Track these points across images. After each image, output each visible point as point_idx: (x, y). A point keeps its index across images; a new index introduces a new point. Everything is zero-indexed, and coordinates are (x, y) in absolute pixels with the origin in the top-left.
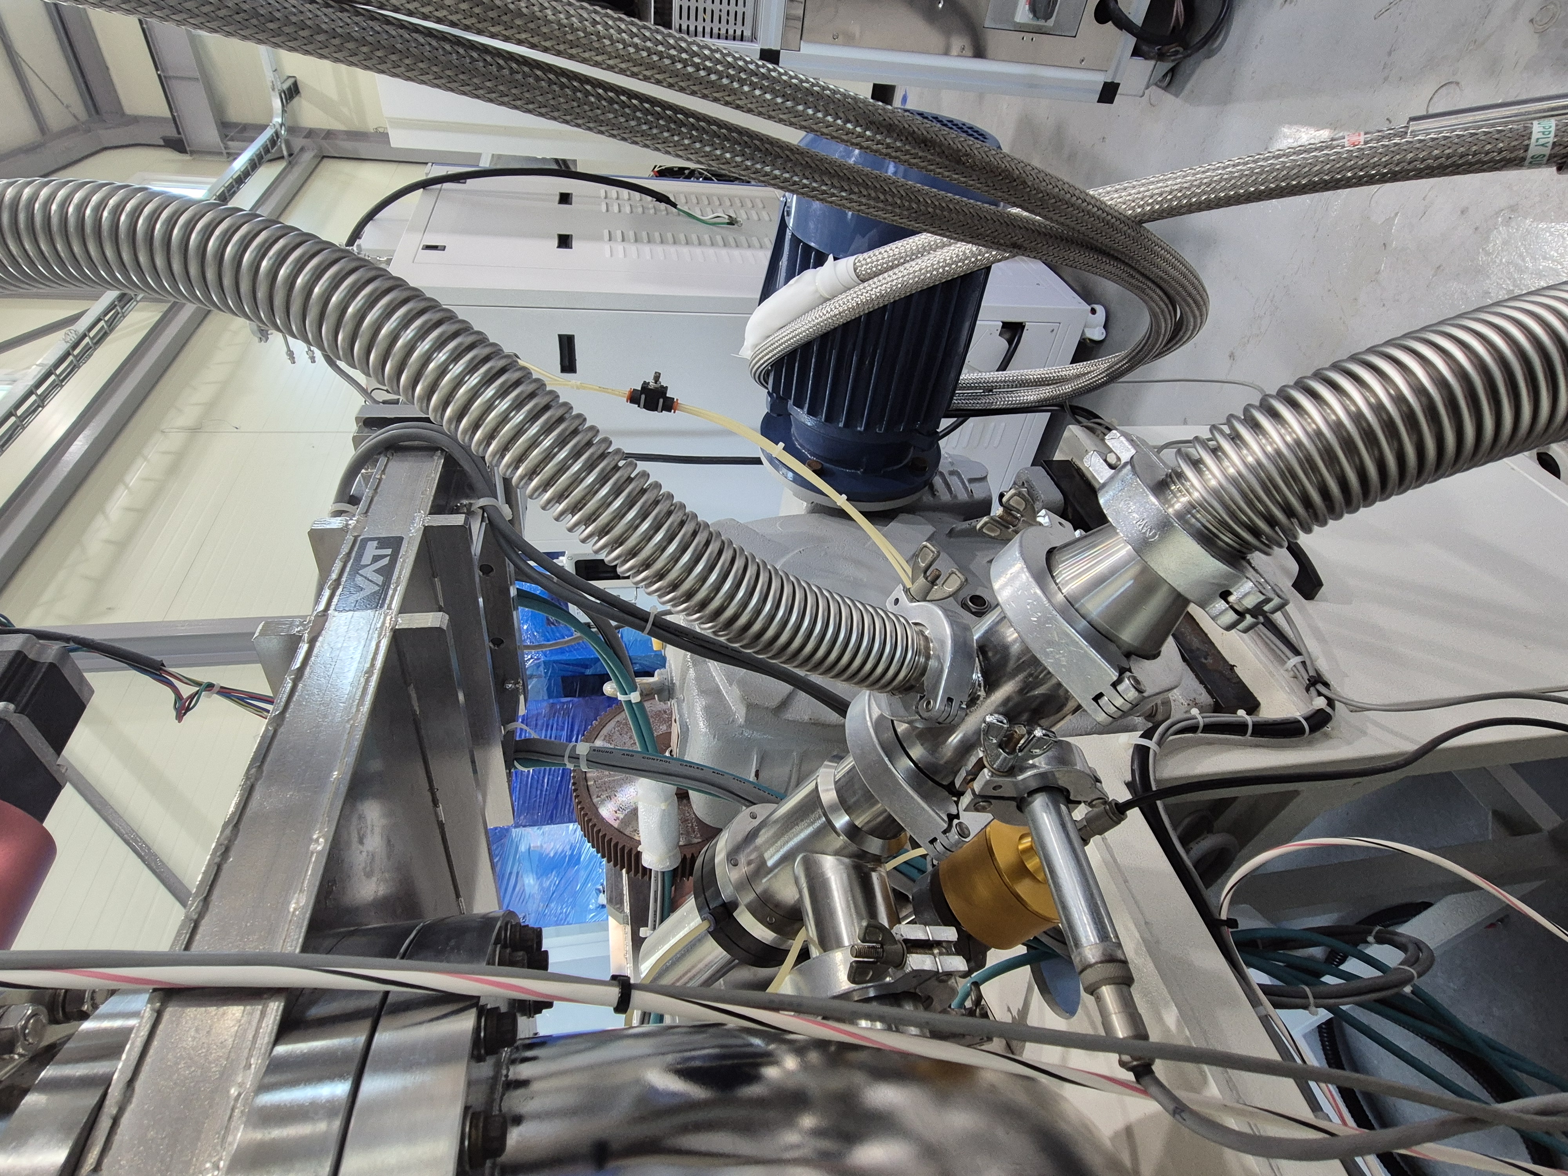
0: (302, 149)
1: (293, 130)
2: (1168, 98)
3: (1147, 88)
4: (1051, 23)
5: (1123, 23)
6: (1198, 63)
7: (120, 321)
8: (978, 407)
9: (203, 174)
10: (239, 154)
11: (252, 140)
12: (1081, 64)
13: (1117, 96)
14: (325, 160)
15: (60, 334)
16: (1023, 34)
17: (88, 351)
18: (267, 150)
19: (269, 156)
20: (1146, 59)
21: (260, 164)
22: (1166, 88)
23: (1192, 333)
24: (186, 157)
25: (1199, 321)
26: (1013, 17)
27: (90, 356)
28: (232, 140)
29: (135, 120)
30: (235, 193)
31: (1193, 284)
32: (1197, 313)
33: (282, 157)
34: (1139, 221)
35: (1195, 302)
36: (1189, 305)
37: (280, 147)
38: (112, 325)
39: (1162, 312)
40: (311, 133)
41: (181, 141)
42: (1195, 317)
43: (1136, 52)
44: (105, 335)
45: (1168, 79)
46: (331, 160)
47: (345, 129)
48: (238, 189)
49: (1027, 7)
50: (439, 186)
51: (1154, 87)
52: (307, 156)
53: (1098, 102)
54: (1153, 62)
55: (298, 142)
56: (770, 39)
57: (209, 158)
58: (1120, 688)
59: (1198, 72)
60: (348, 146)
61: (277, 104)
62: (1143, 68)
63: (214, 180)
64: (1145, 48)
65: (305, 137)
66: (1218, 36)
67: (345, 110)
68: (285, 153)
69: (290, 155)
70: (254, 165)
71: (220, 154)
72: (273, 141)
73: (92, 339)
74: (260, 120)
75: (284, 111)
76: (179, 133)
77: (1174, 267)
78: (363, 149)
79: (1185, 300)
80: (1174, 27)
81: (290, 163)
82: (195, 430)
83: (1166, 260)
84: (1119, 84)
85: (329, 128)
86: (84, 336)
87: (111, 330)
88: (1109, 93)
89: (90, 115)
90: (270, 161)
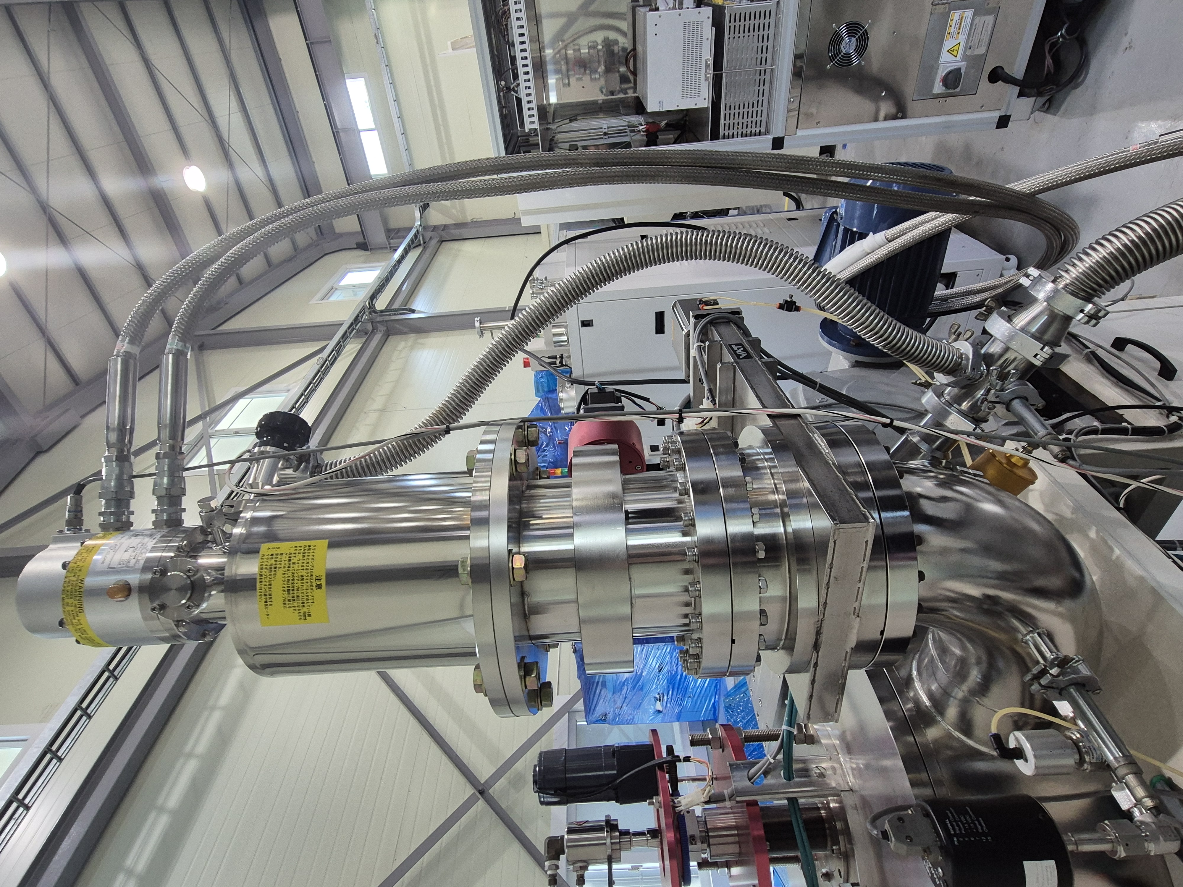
0: (431, 238)
1: (425, 228)
2: (1049, 117)
3: (1032, 113)
4: (958, 90)
5: (1010, 80)
6: (1068, 93)
7: (342, 350)
8: (942, 310)
9: (378, 261)
10: (399, 247)
11: (404, 237)
12: (982, 108)
13: (1010, 123)
14: (444, 243)
15: (315, 360)
16: (939, 99)
17: (328, 369)
18: (412, 241)
19: (414, 245)
20: (1028, 97)
21: (410, 250)
22: (1047, 111)
23: (1073, 246)
24: (368, 253)
25: (1074, 237)
26: (932, 91)
27: (329, 371)
28: (392, 239)
29: (341, 235)
30: (397, 269)
31: (1065, 218)
32: (1072, 233)
33: (420, 245)
34: (1033, 194)
35: (1070, 227)
36: (1067, 230)
37: (419, 240)
38: (339, 353)
39: (1052, 235)
40: (435, 228)
41: (366, 243)
42: (1071, 235)
43: (1020, 95)
44: (336, 359)
45: (1046, 106)
46: (446, 243)
47: (454, 222)
48: (399, 267)
49: (941, 84)
50: (574, 242)
51: (1037, 112)
52: (434, 242)
53: (997, 128)
54: (1034, 98)
55: (428, 234)
56: (777, 132)
57: (380, 251)
58: (1044, 350)
59: (1069, 99)
60: (456, 232)
61: (417, 214)
62: (1028, 102)
63: (383, 264)
64: (1026, 90)
65: (433, 231)
66: (1081, 75)
67: (454, 211)
68: (422, 242)
69: (424, 243)
70: (406, 252)
71: (387, 248)
72: (416, 236)
73: (329, 361)
74: (407, 225)
75: (421, 218)
76: (365, 239)
77: (1054, 212)
78: (465, 232)
79: (1064, 227)
80: (1047, 74)
81: (424, 247)
82: (383, 410)
83: (1050, 210)
84: (1010, 116)
85: (444, 223)
86: (326, 360)
87: (338, 356)
88: (1003, 122)
89: (318, 236)
90: (414, 247)
